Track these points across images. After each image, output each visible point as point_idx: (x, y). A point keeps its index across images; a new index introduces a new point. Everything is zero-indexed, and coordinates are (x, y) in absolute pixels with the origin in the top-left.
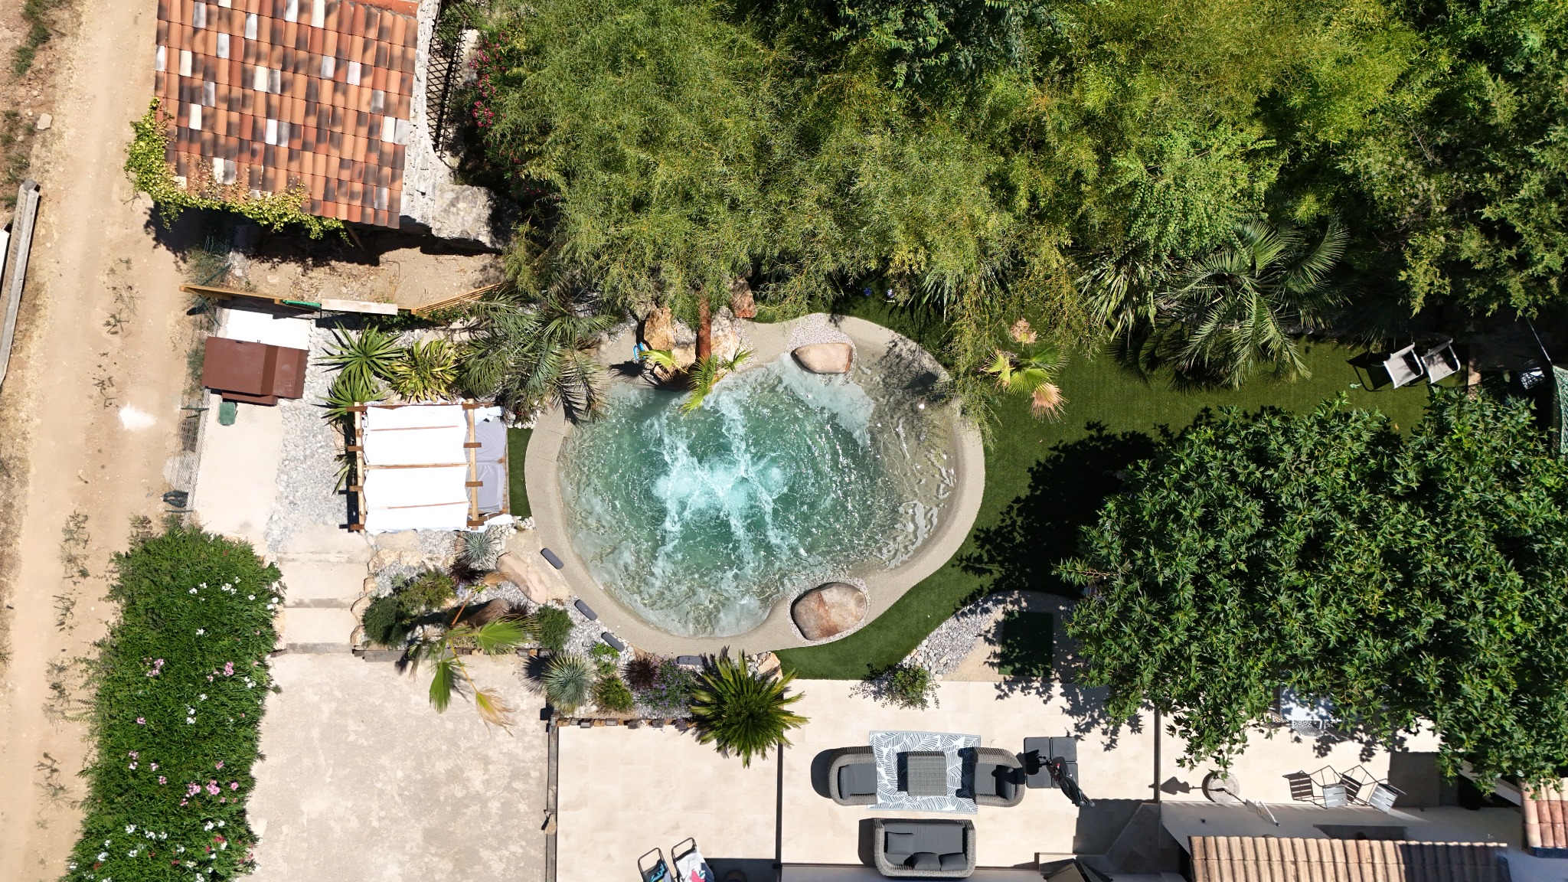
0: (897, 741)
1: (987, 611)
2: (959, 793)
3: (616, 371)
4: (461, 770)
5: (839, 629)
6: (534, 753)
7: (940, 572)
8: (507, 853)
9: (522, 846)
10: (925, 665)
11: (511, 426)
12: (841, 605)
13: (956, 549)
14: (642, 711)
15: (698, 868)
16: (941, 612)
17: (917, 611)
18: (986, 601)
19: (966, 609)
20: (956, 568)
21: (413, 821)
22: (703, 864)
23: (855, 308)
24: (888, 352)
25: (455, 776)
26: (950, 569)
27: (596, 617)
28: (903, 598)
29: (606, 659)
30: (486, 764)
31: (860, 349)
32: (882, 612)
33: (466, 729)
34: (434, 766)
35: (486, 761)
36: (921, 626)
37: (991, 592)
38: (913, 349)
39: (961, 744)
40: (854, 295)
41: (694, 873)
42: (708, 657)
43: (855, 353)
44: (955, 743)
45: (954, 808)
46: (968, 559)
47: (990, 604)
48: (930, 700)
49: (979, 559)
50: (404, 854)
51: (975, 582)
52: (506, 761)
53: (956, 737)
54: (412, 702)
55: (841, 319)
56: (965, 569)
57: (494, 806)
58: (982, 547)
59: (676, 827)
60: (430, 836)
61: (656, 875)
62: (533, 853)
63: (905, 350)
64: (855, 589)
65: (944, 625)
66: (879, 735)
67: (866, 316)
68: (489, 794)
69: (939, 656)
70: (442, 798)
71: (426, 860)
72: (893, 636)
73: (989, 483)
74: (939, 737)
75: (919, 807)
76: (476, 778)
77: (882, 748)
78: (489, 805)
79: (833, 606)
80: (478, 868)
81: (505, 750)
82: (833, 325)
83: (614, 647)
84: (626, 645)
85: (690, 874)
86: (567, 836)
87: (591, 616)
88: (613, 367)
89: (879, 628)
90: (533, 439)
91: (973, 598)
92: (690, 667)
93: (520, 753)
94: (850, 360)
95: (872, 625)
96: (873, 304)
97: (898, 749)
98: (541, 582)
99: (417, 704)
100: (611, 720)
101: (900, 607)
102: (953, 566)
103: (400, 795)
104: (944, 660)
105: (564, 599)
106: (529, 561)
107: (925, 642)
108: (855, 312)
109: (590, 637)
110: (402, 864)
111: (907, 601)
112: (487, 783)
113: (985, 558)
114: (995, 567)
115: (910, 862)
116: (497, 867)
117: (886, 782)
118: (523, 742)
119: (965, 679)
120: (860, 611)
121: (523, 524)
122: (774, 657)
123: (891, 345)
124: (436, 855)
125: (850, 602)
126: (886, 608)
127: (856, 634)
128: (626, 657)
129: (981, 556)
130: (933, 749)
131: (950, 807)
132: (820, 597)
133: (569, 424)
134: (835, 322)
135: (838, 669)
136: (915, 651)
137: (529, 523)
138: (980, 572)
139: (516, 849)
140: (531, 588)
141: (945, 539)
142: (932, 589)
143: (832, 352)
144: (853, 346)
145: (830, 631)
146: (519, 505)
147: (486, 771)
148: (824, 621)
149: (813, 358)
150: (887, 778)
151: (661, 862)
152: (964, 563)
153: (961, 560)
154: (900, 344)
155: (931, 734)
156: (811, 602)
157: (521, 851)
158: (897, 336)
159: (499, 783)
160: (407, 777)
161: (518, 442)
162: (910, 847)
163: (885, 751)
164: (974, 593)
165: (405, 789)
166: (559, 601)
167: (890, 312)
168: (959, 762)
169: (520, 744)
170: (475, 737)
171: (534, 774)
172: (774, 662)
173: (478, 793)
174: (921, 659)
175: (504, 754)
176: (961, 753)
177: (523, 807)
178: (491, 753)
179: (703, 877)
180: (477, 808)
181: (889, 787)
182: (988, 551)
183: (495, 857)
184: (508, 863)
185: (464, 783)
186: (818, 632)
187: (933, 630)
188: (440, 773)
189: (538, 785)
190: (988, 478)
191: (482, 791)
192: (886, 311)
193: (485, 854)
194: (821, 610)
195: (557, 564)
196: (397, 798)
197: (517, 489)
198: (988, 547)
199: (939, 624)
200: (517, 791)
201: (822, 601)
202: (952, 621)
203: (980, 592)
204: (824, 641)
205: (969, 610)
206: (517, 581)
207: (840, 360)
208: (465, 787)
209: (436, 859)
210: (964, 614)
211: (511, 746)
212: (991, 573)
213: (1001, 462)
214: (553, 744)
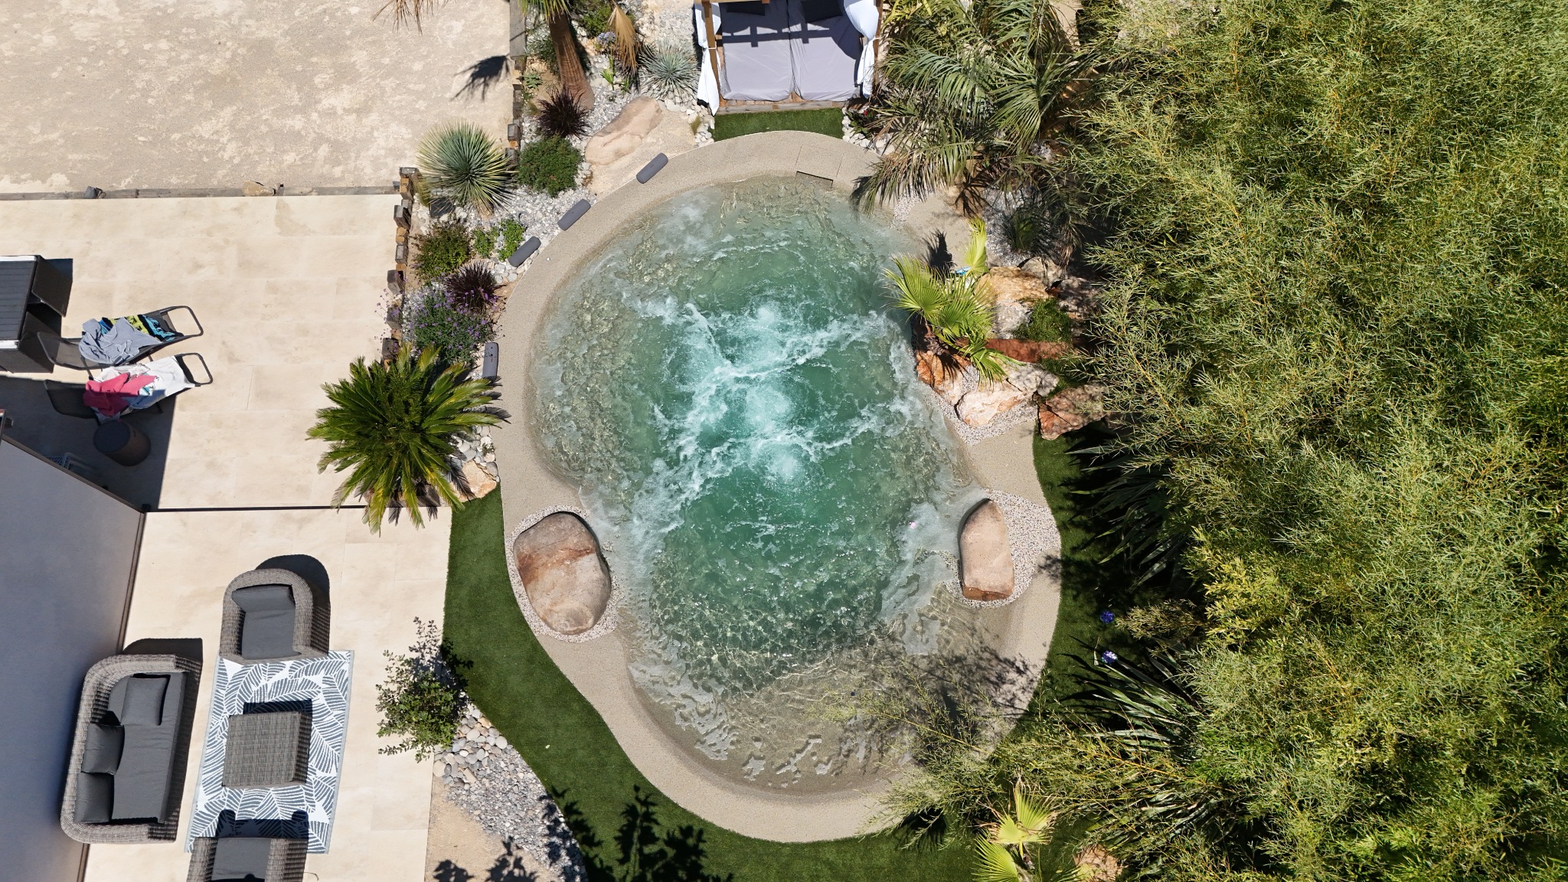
0: (333, 700)
1: (554, 855)
2: (226, 816)
3: (935, 244)
4: (351, 82)
5: (530, 586)
6: (368, 170)
7: (626, 765)
8: (224, 140)
9: (232, 158)
10: (461, 743)
11: (844, 111)
12: (570, 587)
13: (666, 792)
14: (416, 294)
15: (158, 385)
16: (554, 769)
17: (557, 726)
18: (571, 852)
19: (559, 814)
20: (632, 794)
21: (286, 27)
22: (162, 392)
23: (1075, 598)
24: (1006, 661)
25: (345, 75)
26: (630, 783)
27: (565, 228)
28: (581, 699)
29: (500, 242)
30: (358, 111)
31: (1008, 611)
32: (557, 662)
33: (411, 86)
34: (361, 49)
35: (362, 111)
36: (531, 733)
37: (587, 862)
38: (1017, 702)
39: (316, 815)
40: (1097, 596)
41: (152, 379)
42: (496, 390)
43: (998, 603)
44: (319, 805)
45: (201, 808)
46: (648, 817)
47: (565, 860)
48: (395, 739)
49: (648, 837)
50: (241, 18)
51: (607, 830)
52: (359, 135)
53: (329, 807)
54: (454, 23)
55: (1054, 576)
56: (631, 811)
57: (297, 122)
58: (671, 841)
59: (232, 359)
60: (262, 50)
61: (156, 326)
62: (220, 173)
63: (1014, 689)
64: (599, 612)
65: (531, 775)
66: (345, 667)
67: (1065, 618)
68: (315, 116)
69: (476, 769)
70: (315, 59)
71: (229, 44)
72: (516, 683)
73: (787, 850)
74: (333, 773)
75: (211, 743)
76: (341, 100)
77: (322, 673)
78: (299, 116)
79: (570, 572)
80: (208, 105)
81: (376, 134)
82: (1042, 562)
83: (517, 253)
84: (520, 270)
85: (150, 373)
86: (237, 210)
87: (567, 222)
88: (942, 238)
89: (530, 660)
90: (831, 140)
91: (580, 827)
92: (480, 362)
93: (370, 153)
94: (985, 596)
95: (536, 647)
96: (1087, 628)
97: (319, 701)
98: (619, 154)
99: (450, 29)
100: (406, 252)
101: (566, 695)
102: (637, 789)
103: (325, 11)
104: (469, 778)
105: (593, 187)
106: (649, 139)
107: (502, 743)
108: (1069, 600)
109: (534, 222)
110: (227, 16)
111: (576, 706)
112: (331, 113)
113: (650, 849)
114: (633, 867)
115: (107, 720)
116: (205, 129)
117: (263, 682)
118: (385, 157)
119: (432, 820)
120: (559, 619)
121: (702, 129)
122: (490, 486)
123: (1019, 664)
124: (234, 55)
125: (578, 601)
126: (564, 669)
127: (521, 621)
128: (500, 270)
129: (654, 840)
130: (312, 763)
131: (203, 799)
132: (587, 552)
133: (851, 186)
134: (1046, 567)
135: (463, 592)
136: (489, 725)
137: (704, 139)
138: (624, 840)
139: (231, 149)
140: (608, 138)
141: (684, 770)
142: (596, 751)
143: (997, 562)
144: (1011, 599)
145: (527, 571)
146: (728, 126)
147: (347, 111)
148: (545, 559)
149: (983, 532)
150: (270, 684)
151: (179, 337)
152: (641, 809)
153: (645, 803)
154: (1022, 681)
155: (339, 760)
156: (576, 538)
157: (226, 156)
158: (1035, 673)
159: (329, 127)
160: (349, 19)
161: (825, 121)
162: (135, 716)
163: (317, 679)
164: (587, 829)
165: (332, 16)
166: (589, 179)
167: (1075, 657)
168: (283, 814)
169: (383, 152)
170: (398, 98)
171: (337, 171)
172: (480, 487)
173: (319, 102)
174: (472, 735)
175: (371, 133)
176: (300, 817)
177: (290, 158)
178: (374, 117)
179: (143, 392)
180: (296, 101)
181: (254, 688)
182: (662, 853)
183: (220, 125)
184: (209, 141)
185: (335, 86)
186: (526, 549)
187: (524, 756)
188: (351, 56)
189: (322, 176)
190: (797, 847)
191: (319, 107)
192: (1076, 650)
193: (227, 113)
194: (563, 554)
195: (643, 177)
196: (320, 8)
197: (753, 122)
198: (671, 852)
199: (535, 766)
200: (316, 150)
201: (579, 554)
202: (539, 789)
203: (589, 841)
204: (512, 567)
205: (557, 822)
206: (621, 120)
207: (982, 576)
208: (327, 87)
209: (228, 55)
210: (551, 810)
211: (381, 142)
212: (622, 862)
213: (826, 871)
214: (379, 191)
